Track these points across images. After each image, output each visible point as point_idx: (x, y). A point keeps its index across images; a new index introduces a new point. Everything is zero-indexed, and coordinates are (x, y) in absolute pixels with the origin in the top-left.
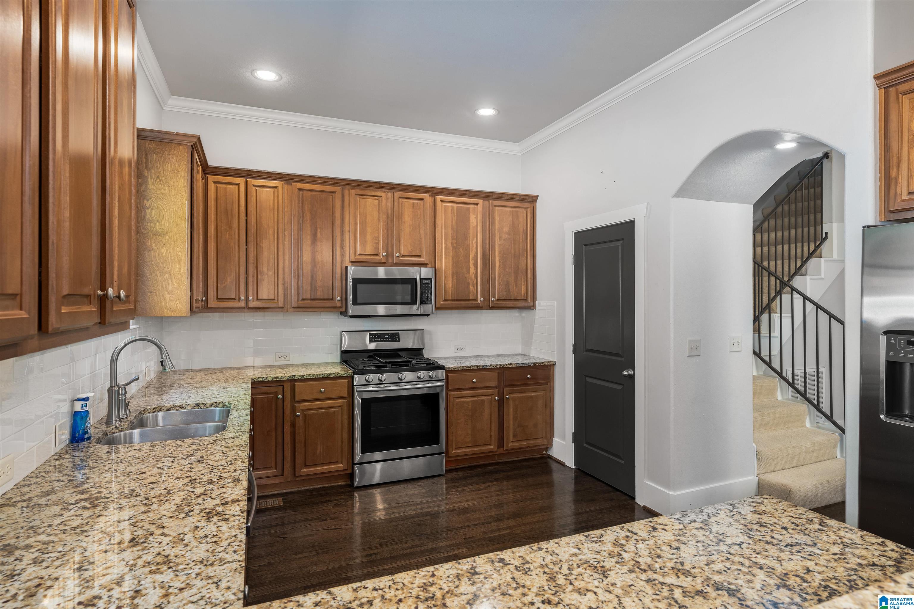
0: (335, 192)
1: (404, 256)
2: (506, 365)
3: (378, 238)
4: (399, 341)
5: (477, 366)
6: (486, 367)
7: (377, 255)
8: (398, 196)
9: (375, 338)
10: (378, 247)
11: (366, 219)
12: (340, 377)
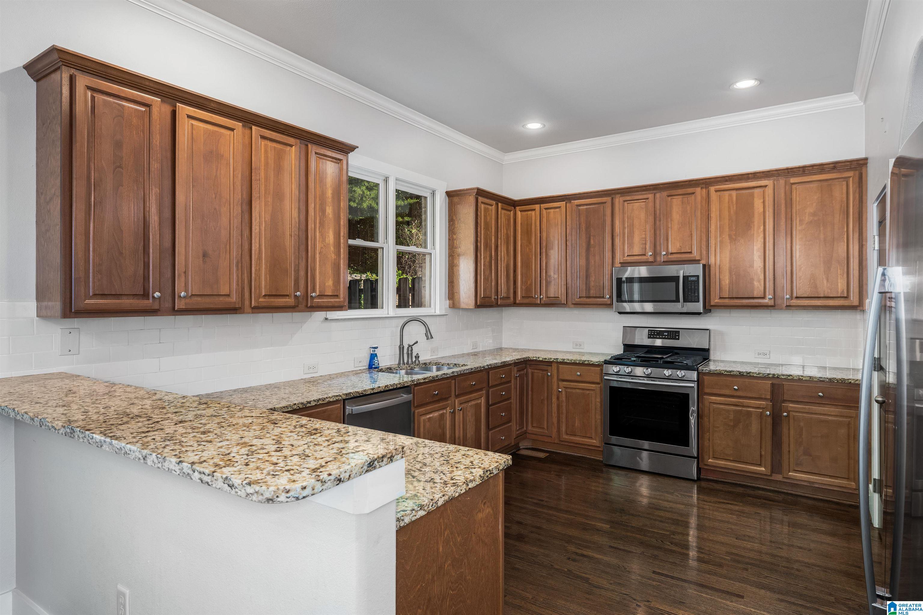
0: (605, 203)
1: (672, 253)
2: (783, 375)
3: (645, 238)
4: (678, 339)
5: (740, 372)
6: (751, 374)
7: (645, 255)
8: (666, 195)
9: (654, 334)
10: (645, 247)
11: (633, 221)
12: (592, 364)
